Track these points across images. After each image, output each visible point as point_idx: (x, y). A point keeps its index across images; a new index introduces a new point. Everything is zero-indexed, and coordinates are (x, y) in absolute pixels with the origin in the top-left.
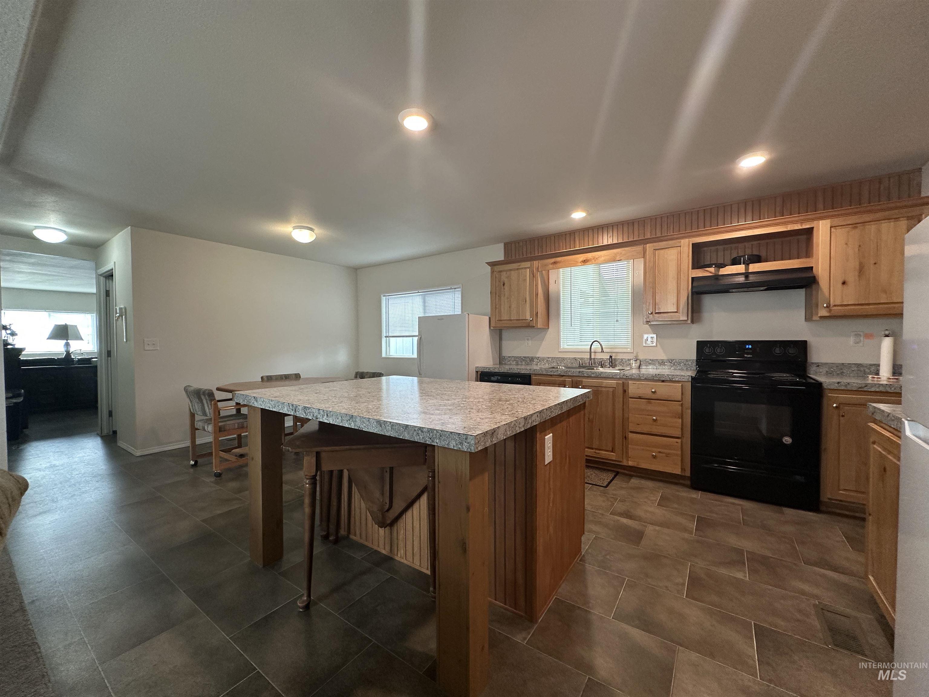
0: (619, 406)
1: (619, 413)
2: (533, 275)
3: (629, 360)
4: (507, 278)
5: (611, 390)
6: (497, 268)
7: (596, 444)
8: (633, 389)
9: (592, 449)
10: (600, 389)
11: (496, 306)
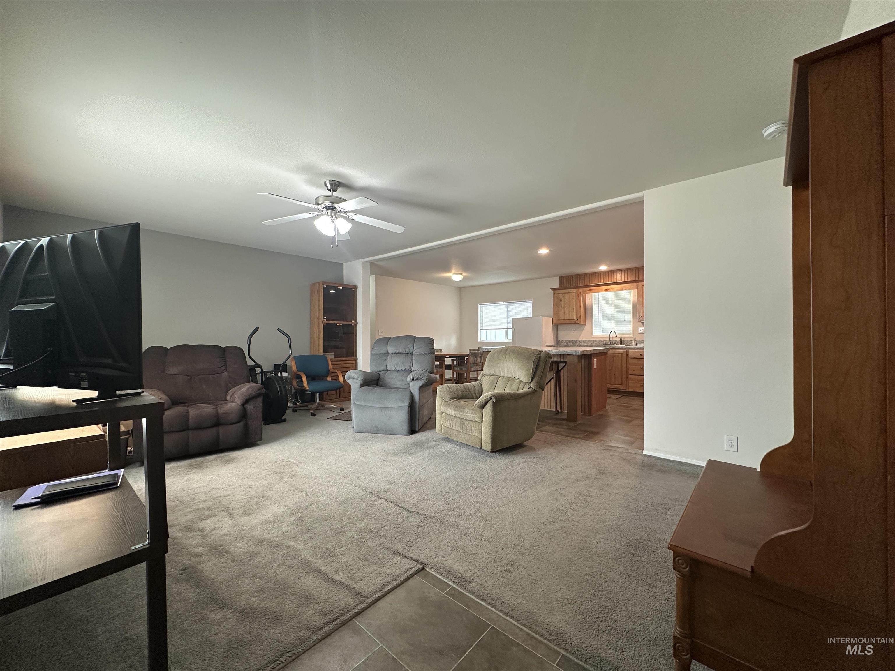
0: (624, 361)
1: (624, 365)
2: (578, 296)
3: (631, 341)
4: (563, 297)
5: (620, 354)
6: (557, 292)
7: (613, 381)
8: (631, 354)
9: (611, 384)
10: (615, 354)
11: (556, 312)
